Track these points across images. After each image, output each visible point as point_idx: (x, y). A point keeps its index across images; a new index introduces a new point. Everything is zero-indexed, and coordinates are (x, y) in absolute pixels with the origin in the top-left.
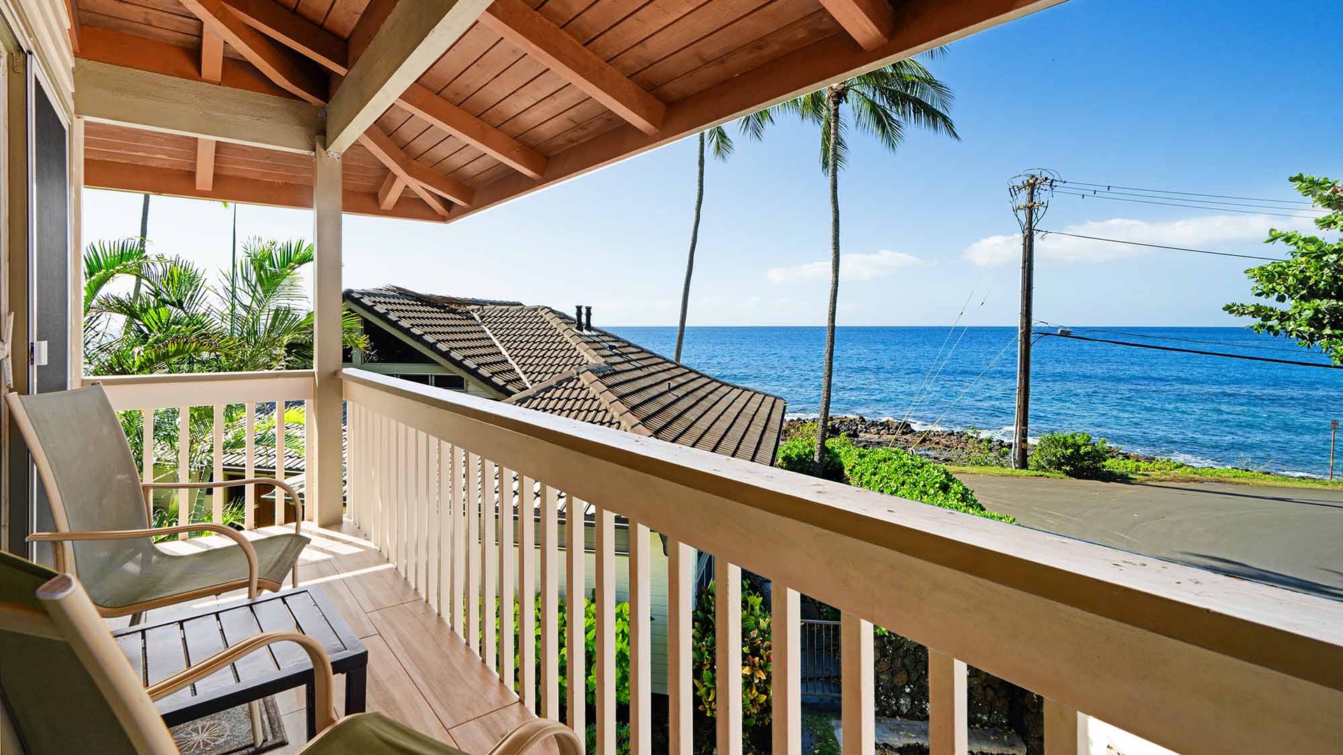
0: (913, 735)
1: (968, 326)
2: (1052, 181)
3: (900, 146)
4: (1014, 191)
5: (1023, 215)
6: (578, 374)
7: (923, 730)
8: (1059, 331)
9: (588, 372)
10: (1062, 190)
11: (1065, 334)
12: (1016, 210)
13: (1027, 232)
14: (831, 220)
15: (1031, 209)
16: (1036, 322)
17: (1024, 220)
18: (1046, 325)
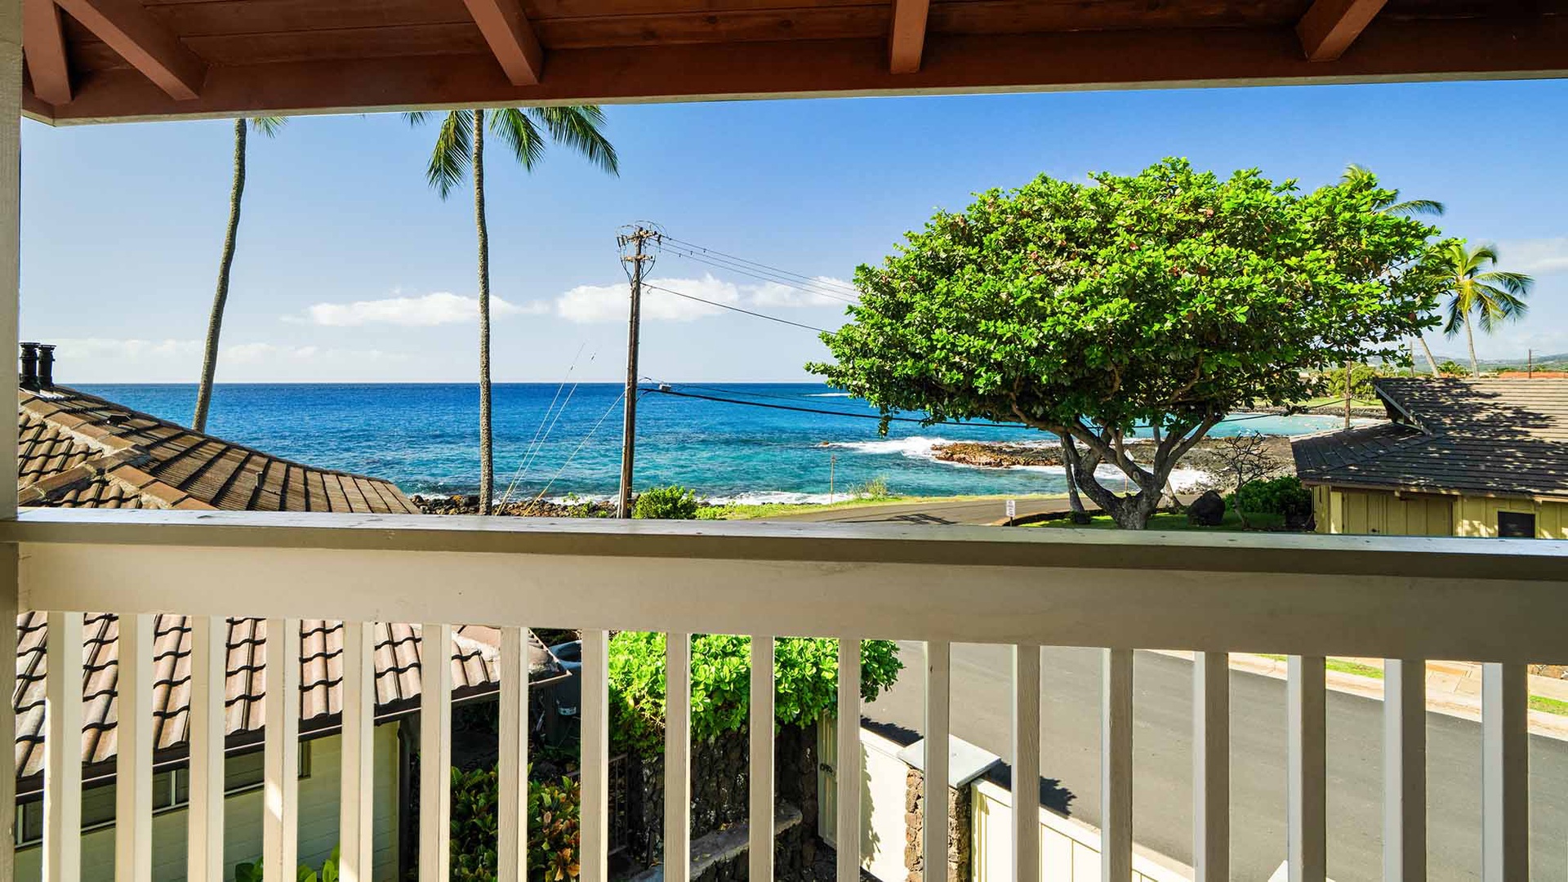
0: (708, 855)
1: (578, 382)
2: (660, 236)
3: (537, 165)
4: (622, 241)
5: (632, 268)
6: (101, 472)
7: (713, 845)
8: (660, 388)
9: (128, 467)
10: (668, 247)
11: (666, 390)
12: (624, 260)
13: (634, 285)
14: (479, 245)
15: (638, 262)
16: (641, 380)
17: (633, 272)
18: (650, 382)
